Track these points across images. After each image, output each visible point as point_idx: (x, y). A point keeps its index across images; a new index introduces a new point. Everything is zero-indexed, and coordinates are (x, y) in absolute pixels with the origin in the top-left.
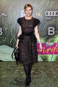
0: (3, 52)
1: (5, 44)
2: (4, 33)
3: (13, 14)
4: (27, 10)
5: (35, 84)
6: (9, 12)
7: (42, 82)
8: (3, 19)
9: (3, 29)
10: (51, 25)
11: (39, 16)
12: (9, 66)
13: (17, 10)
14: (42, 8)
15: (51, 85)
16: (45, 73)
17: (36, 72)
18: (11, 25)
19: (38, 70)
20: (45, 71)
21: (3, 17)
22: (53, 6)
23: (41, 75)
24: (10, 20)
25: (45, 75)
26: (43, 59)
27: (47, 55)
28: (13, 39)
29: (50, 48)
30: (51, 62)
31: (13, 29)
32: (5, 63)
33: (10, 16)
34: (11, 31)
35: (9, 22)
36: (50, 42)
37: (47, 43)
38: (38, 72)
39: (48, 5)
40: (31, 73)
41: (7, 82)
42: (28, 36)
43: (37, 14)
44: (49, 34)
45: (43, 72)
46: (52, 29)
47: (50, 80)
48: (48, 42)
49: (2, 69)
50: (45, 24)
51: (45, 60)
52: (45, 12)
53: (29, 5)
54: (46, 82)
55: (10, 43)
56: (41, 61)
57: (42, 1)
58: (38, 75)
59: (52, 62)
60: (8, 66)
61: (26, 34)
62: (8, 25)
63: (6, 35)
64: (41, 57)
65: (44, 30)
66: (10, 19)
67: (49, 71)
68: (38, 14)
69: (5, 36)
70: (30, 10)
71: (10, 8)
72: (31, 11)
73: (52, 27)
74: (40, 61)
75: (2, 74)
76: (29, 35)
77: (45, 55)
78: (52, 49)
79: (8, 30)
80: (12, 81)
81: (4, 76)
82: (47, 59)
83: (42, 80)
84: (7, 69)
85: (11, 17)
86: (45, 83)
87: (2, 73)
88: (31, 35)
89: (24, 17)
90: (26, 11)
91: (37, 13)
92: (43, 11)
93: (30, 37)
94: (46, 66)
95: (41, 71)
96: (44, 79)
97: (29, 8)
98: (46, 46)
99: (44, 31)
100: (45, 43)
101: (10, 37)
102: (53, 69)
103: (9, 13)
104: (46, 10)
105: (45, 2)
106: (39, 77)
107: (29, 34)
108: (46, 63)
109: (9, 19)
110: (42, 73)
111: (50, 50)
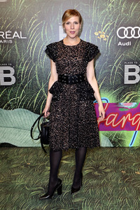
0: (17, 126)
1: (21, 105)
2: (18, 81)
3: (40, 35)
4: (68, 23)
5: (94, 200)
6: (31, 30)
7: (109, 195)
8: (16, 45)
9: (16, 70)
10: (131, 60)
11: (102, 39)
12: (31, 157)
13: (49, 24)
14: (109, 20)
15: (131, 203)
16: (117, 175)
17: (96, 173)
18: (36, 60)
19: (100, 168)
20: (116, 169)
21: (16, 42)
22: (135, 15)
23: (107, 180)
24: (33, 49)
25: (117, 179)
26: (113, 142)
27: (121, 132)
28: (41, 93)
29: (129, 115)
30: (132, 149)
31: (41, 69)
32: (22, 151)
33: (33, 40)
34: (37, 76)
35: (32, 53)
36: (128, 100)
37: (122, 103)
38: (100, 171)
39: (124, 11)
40: (84, 174)
41: (26, 195)
42: (71, 84)
43: (96, 34)
44: (127, 82)
45: (111, 172)
46: (133, 70)
47: (130, 191)
48: (125, 100)
49: (14, 166)
50: (117, 58)
51: (117, 143)
52: (117, 28)
53: (74, 10)
54: (119, 196)
55: (33, 104)
56: (108, 146)
57: (110, 2)
58: (102, 179)
59: (134, 150)
60: (29, 158)
61: (67, 79)
62: (29, 60)
63: (25, 83)
64: (107, 136)
65: (114, 71)
66: (34, 46)
67: (128, 169)
68: (100, 34)
69: (22, 87)
70: (76, 23)
71: (34, 19)
72: (78, 24)
73: (134, 64)
74: (104, 146)
75: (15, 178)
76: (75, 83)
77: (117, 132)
78: (134, 118)
79: (28, 72)
80: (39, 192)
81: (19, 182)
82: (121, 140)
83: (110, 190)
84: (26, 166)
85: (35, 42)
86: (117, 196)
87: (16, 174)
88: (80, 82)
89: (62, 41)
90: (66, 25)
91: (98, 31)
92: (112, 26)
93: (78, 87)
94: (119, 159)
95: (108, 170)
96: (114, 188)
97: (73, 19)
98: (120, 110)
99: (113, 73)
100: (117, 104)
101: (34, 88)
102: (136, 165)
103: (30, 32)
104: (119, 25)
105: (117, 5)
106: (104, 183)
107: (75, 79)
108: (118, 151)
109: (30, 46)
110: (110, 175)
111: (130, 119)
